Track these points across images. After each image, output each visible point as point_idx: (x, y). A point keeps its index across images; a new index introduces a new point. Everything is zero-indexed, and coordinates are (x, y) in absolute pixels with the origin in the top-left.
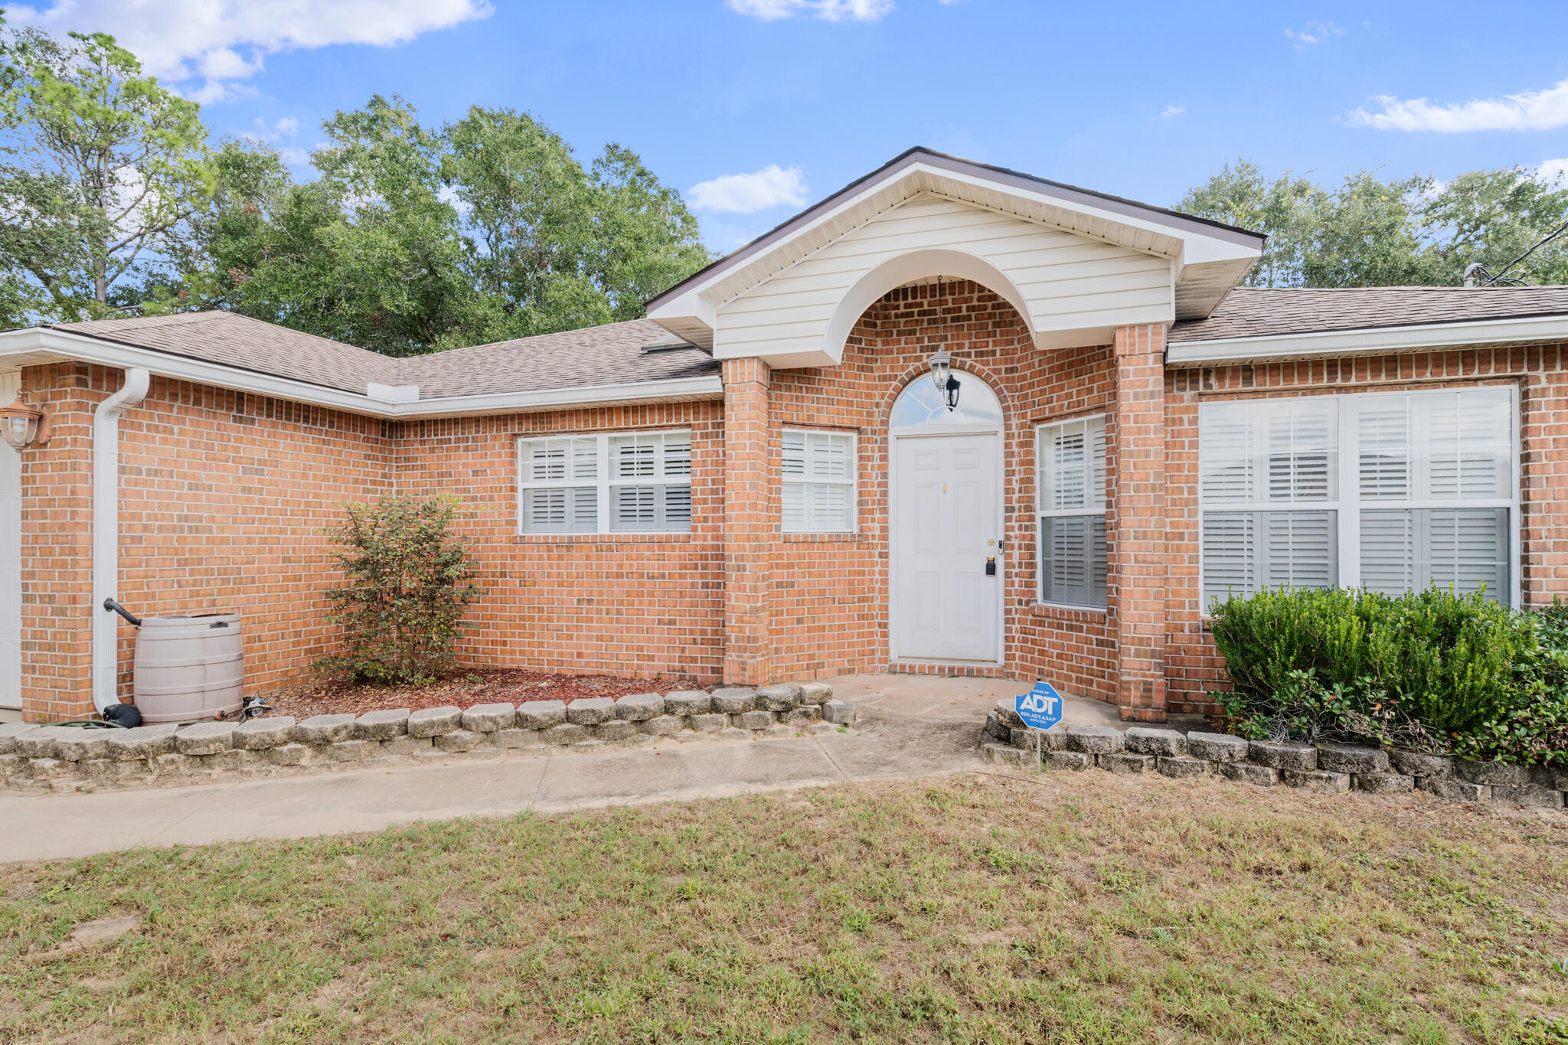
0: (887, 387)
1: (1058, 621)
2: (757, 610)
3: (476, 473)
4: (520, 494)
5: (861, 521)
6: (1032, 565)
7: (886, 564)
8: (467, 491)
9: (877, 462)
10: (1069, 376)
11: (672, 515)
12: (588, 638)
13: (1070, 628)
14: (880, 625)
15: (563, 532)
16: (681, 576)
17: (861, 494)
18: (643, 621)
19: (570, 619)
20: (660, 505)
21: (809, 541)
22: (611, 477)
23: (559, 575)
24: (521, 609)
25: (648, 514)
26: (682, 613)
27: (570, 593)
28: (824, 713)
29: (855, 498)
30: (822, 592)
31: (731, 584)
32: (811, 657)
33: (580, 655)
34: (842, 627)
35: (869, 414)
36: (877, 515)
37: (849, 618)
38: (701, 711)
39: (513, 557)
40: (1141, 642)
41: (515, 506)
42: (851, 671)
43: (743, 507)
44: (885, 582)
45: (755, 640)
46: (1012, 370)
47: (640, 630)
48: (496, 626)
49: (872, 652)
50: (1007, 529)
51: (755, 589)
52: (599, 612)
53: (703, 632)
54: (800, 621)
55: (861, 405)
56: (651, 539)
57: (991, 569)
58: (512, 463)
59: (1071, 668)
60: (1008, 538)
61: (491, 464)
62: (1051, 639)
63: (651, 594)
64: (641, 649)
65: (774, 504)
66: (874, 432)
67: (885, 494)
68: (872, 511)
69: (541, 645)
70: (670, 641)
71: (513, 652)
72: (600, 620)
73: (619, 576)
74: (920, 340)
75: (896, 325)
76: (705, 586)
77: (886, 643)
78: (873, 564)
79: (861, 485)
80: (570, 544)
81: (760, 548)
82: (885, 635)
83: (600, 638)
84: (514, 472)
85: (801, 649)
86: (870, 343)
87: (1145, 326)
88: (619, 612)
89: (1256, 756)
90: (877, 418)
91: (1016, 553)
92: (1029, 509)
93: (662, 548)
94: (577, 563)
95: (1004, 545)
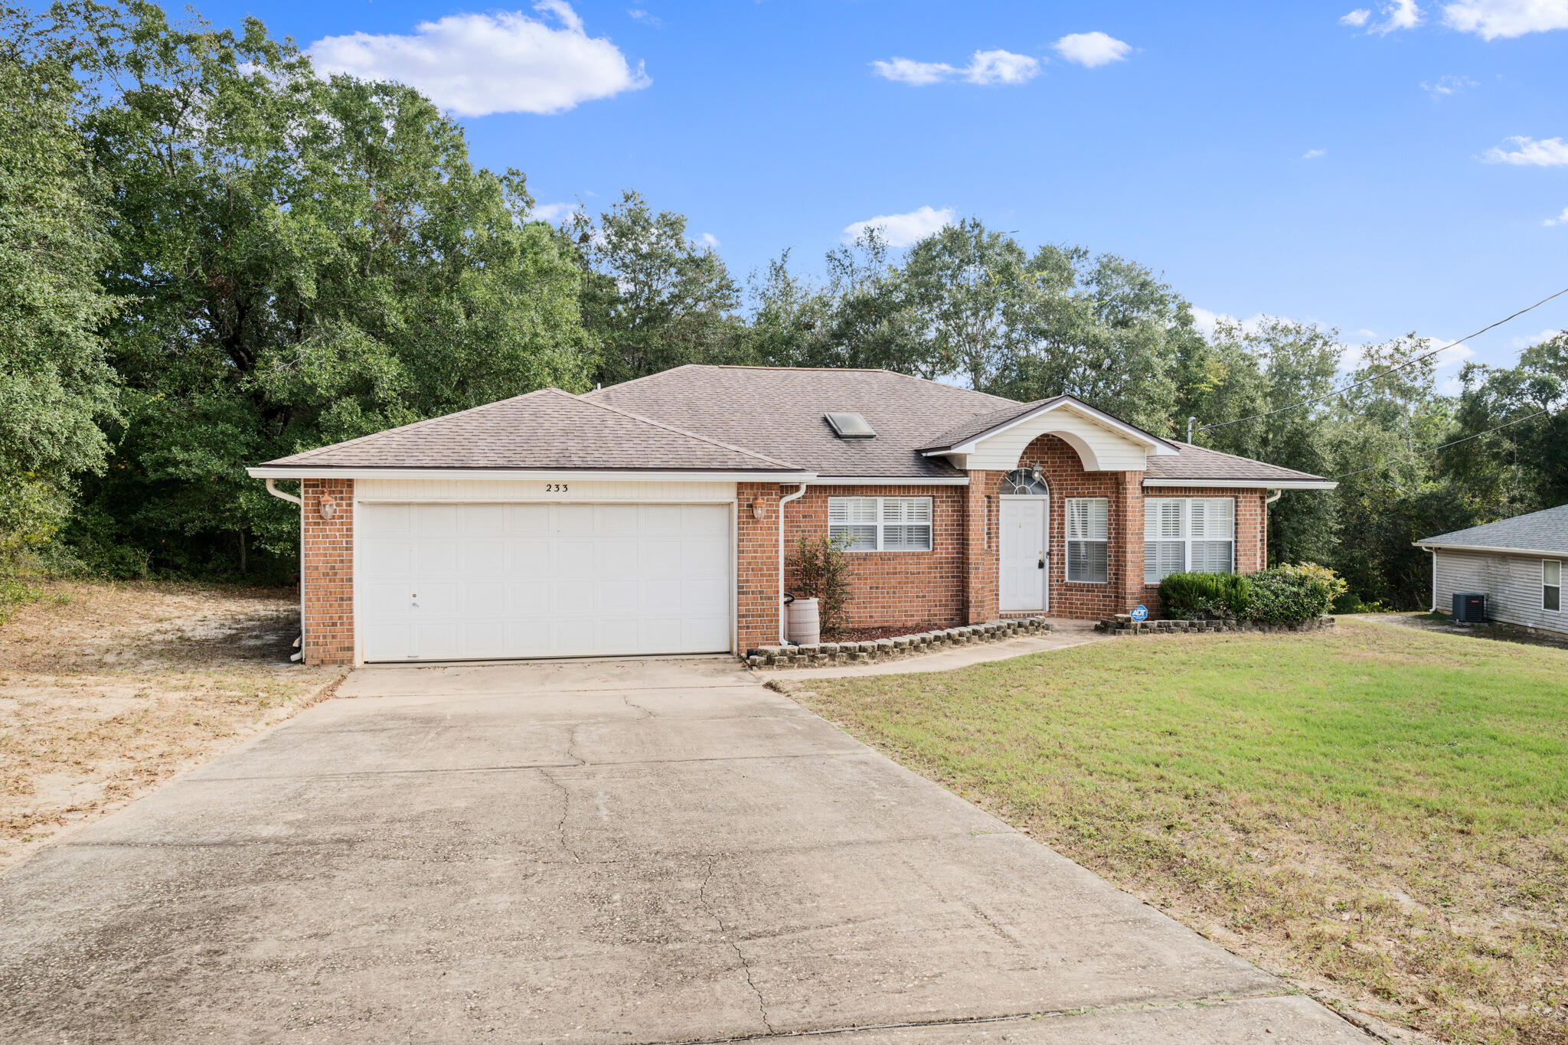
1: (1080, 588)
2: (985, 587)
3: (804, 517)
4: (829, 528)
6: (1063, 563)
7: (998, 564)
8: (799, 527)
9: (994, 513)
13: (1088, 591)
14: (997, 594)
15: (858, 550)
16: (929, 573)
18: (908, 597)
19: (865, 598)
20: (905, 535)
22: (883, 521)
26: (929, 592)
27: (866, 584)
31: (972, 576)
33: (871, 617)
36: (995, 540)
40: (1133, 594)
41: (827, 536)
43: (978, 540)
44: (998, 573)
46: (1054, 471)
47: (905, 602)
49: (995, 607)
50: (1050, 546)
51: (984, 578)
52: (883, 593)
53: (940, 601)
56: (914, 554)
57: (1041, 565)
58: (826, 512)
59: (1087, 609)
60: (1051, 550)
61: (816, 512)
62: (1076, 597)
63: (913, 582)
64: (906, 611)
67: (998, 528)
70: (922, 605)
72: (884, 597)
73: (895, 573)
76: (941, 577)
77: (998, 604)
78: (993, 565)
80: (864, 557)
82: (998, 598)
83: (883, 607)
84: (827, 516)
87: (1136, 471)
88: (894, 593)
91: (1056, 557)
92: (1062, 537)
93: (918, 559)
94: (870, 567)
95: (1050, 554)
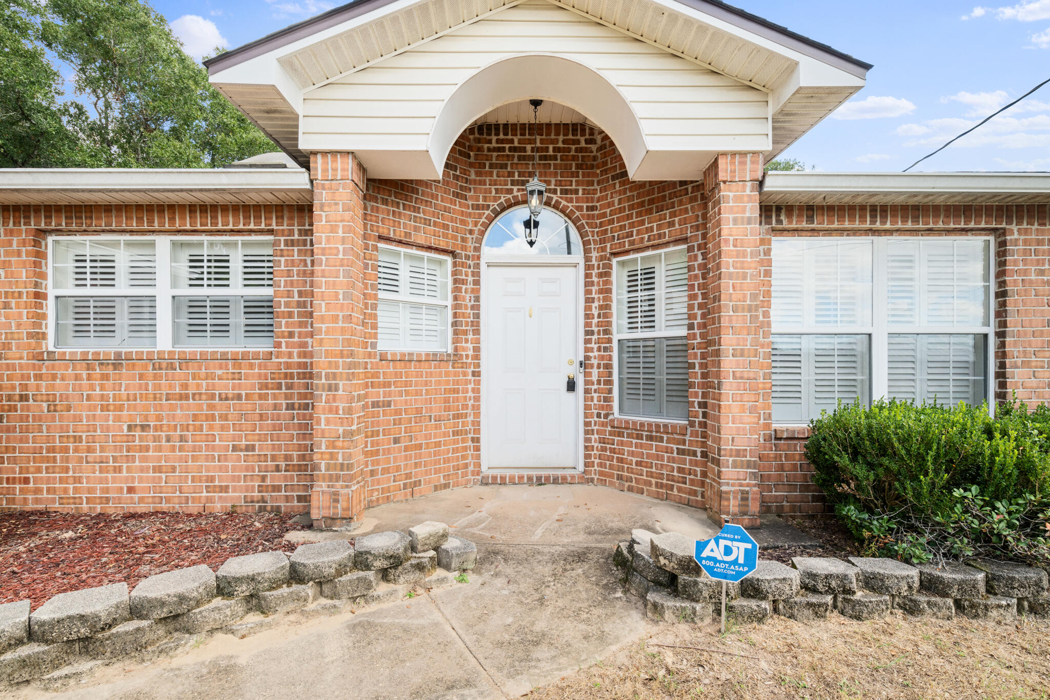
0: (480, 216)
1: (637, 431)
2: (352, 433)
4: (51, 303)
5: (455, 341)
6: (609, 382)
7: (478, 383)
9: (471, 286)
10: (649, 212)
11: (251, 330)
12: (142, 470)
14: (473, 440)
15: (107, 347)
16: (261, 397)
17: (455, 315)
18: (214, 448)
19: (118, 449)
20: (238, 319)
21: (406, 360)
22: (174, 283)
23: (102, 397)
24: (49, 439)
25: (222, 330)
26: (262, 438)
27: (118, 419)
28: (441, 561)
29: (450, 319)
30: (419, 411)
31: (321, 404)
32: (408, 476)
33: (131, 490)
34: (438, 444)
35: (464, 240)
36: (470, 336)
37: (445, 434)
38: (275, 585)
39: (38, 377)
41: (44, 316)
42: (446, 486)
43: (335, 319)
44: (477, 399)
45: (349, 467)
47: (207, 459)
48: (14, 460)
49: (466, 466)
50: (587, 350)
51: (349, 411)
52: (156, 439)
53: (287, 458)
54: (396, 441)
55: (456, 230)
56: (224, 357)
57: (571, 386)
58: (37, 264)
59: (650, 474)
60: (587, 358)
62: (630, 448)
63: (224, 417)
64: (212, 479)
65: (370, 321)
66: (467, 257)
67: (477, 316)
68: (465, 333)
69: (78, 480)
70: (247, 469)
71: (38, 491)
72: (159, 449)
73: (187, 397)
74: (511, 174)
75: (489, 158)
76: (290, 407)
77: (478, 457)
78: (467, 382)
79: (456, 307)
80: (118, 361)
81: (355, 365)
82: (478, 449)
83: (158, 470)
84: (43, 276)
85: (398, 468)
86: (464, 172)
87: (743, 154)
88: (182, 438)
89: (930, 585)
90: (470, 244)
91: (595, 372)
92: (607, 332)
93: (238, 366)
94: (128, 383)
95: (584, 364)
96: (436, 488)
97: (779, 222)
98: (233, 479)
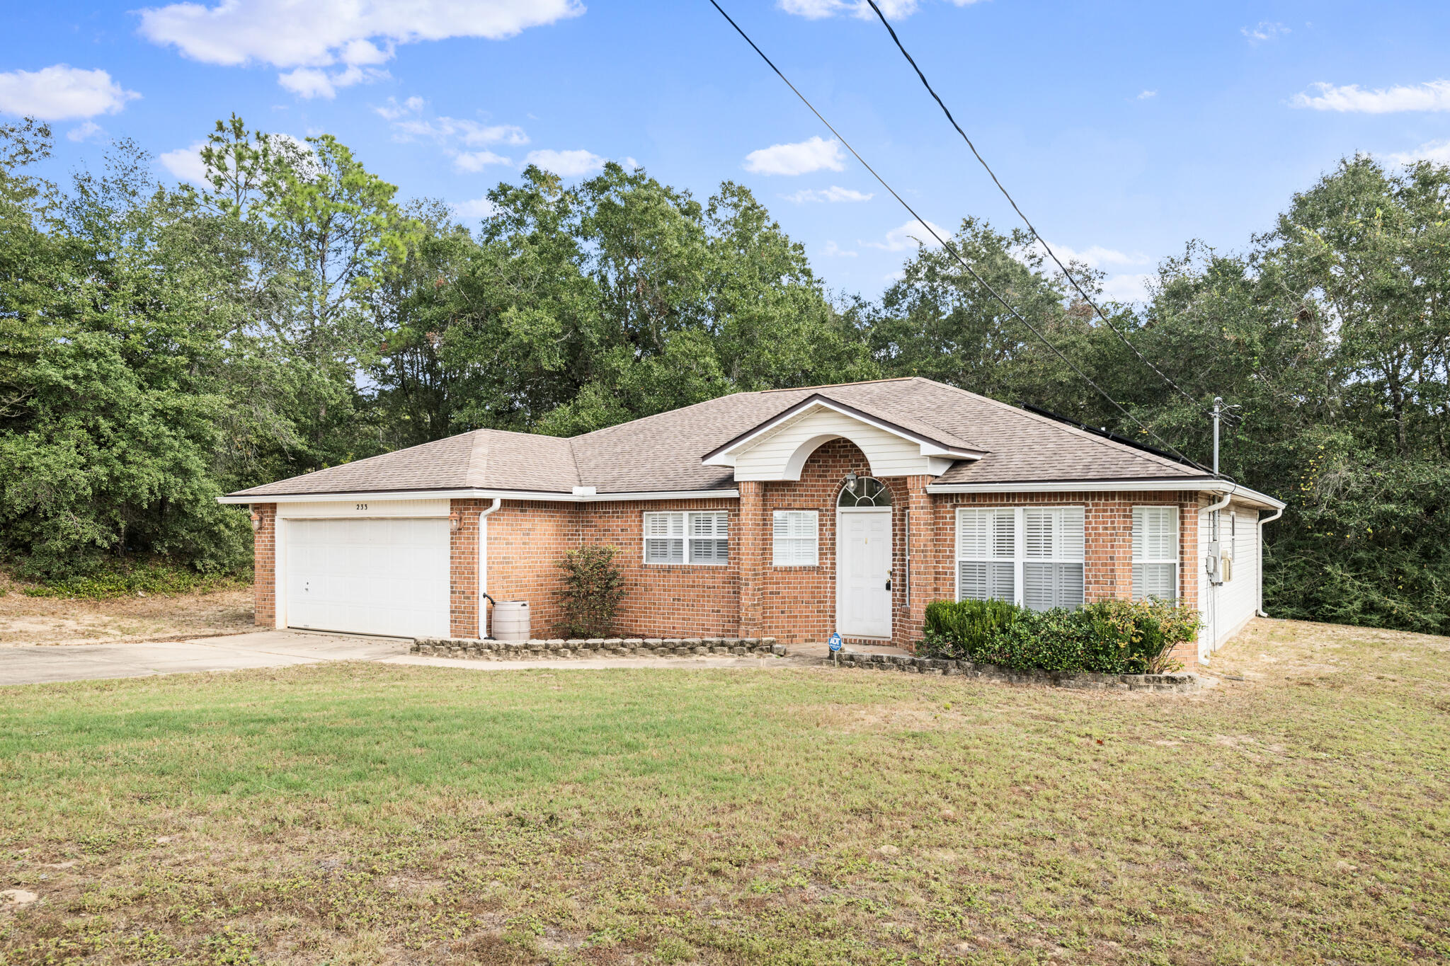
0: (834, 486)
2: (755, 605)
3: (622, 530)
4: (644, 542)
5: (820, 559)
6: (904, 585)
7: (834, 583)
8: (618, 539)
9: (829, 527)
11: (720, 555)
12: (678, 619)
14: (830, 616)
15: (665, 562)
16: (724, 588)
17: (820, 544)
18: (704, 610)
19: (669, 609)
20: (714, 549)
21: (788, 570)
22: (690, 534)
23: (664, 586)
24: (645, 603)
25: (708, 554)
26: (723, 607)
27: (669, 595)
28: (771, 650)
29: (817, 546)
30: (796, 597)
31: (743, 592)
32: (789, 631)
33: (674, 628)
34: (808, 617)
35: (824, 501)
36: (829, 556)
37: (811, 612)
38: (717, 645)
39: (641, 576)
41: (642, 548)
42: (813, 641)
43: (748, 554)
44: (834, 593)
45: (754, 620)
47: (703, 615)
48: (632, 612)
49: (826, 631)
50: (894, 565)
51: (753, 595)
52: (683, 605)
53: (733, 617)
54: (783, 612)
55: (820, 496)
56: (709, 567)
57: (888, 587)
58: (641, 526)
60: (894, 570)
61: (630, 525)
63: (709, 596)
64: (703, 625)
65: (768, 551)
66: (827, 510)
67: (834, 544)
68: (826, 554)
69: (655, 622)
70: (718, 621)
71: (641, 626)
72: (684, 610)
73: (693, 586)
74: (850, 461)
75: (839, 452)
76: (733, 592)
77: (834, 626)
78: (826, 583)
79: (821, 539)
80: (669, 570)
81: (756, 575)
82: (834, 622)
83: (684, 619)
84: (642, 530)
85: (784, 627)
86: (825, 462)
87: (918, 476)
88: (693, 606)
90: (829, 503)
91: (898, 578)
92: (903, 555)
93: (714, 573)
94: (673, 579)
95: (892, 574)
96: (806, 641)
97: (957, 501)
98: (713, 625)
